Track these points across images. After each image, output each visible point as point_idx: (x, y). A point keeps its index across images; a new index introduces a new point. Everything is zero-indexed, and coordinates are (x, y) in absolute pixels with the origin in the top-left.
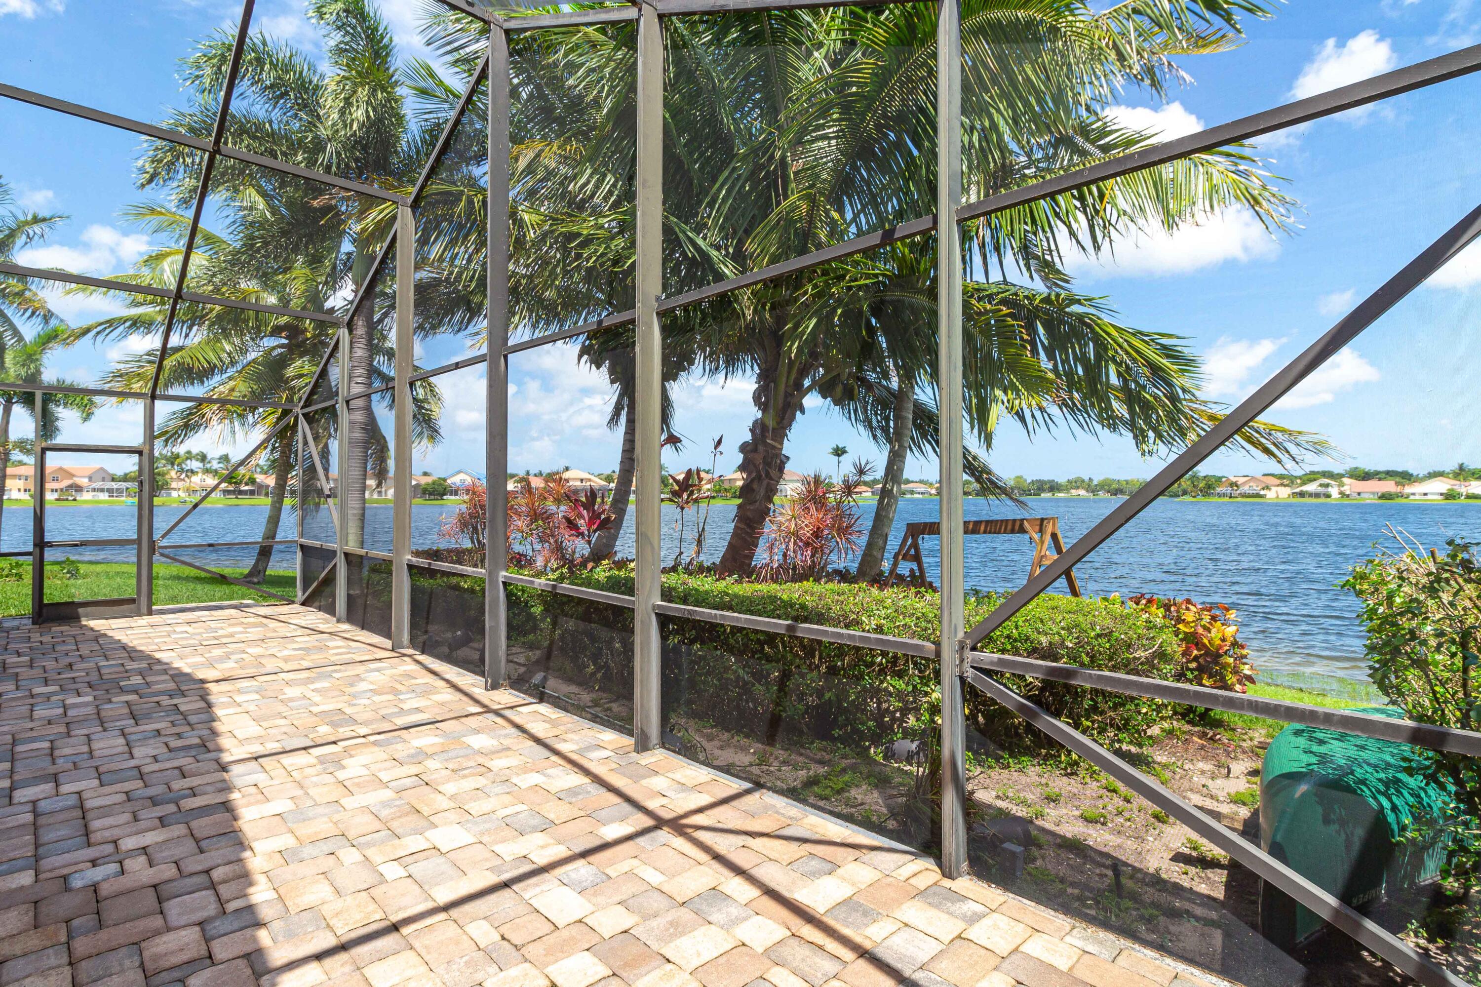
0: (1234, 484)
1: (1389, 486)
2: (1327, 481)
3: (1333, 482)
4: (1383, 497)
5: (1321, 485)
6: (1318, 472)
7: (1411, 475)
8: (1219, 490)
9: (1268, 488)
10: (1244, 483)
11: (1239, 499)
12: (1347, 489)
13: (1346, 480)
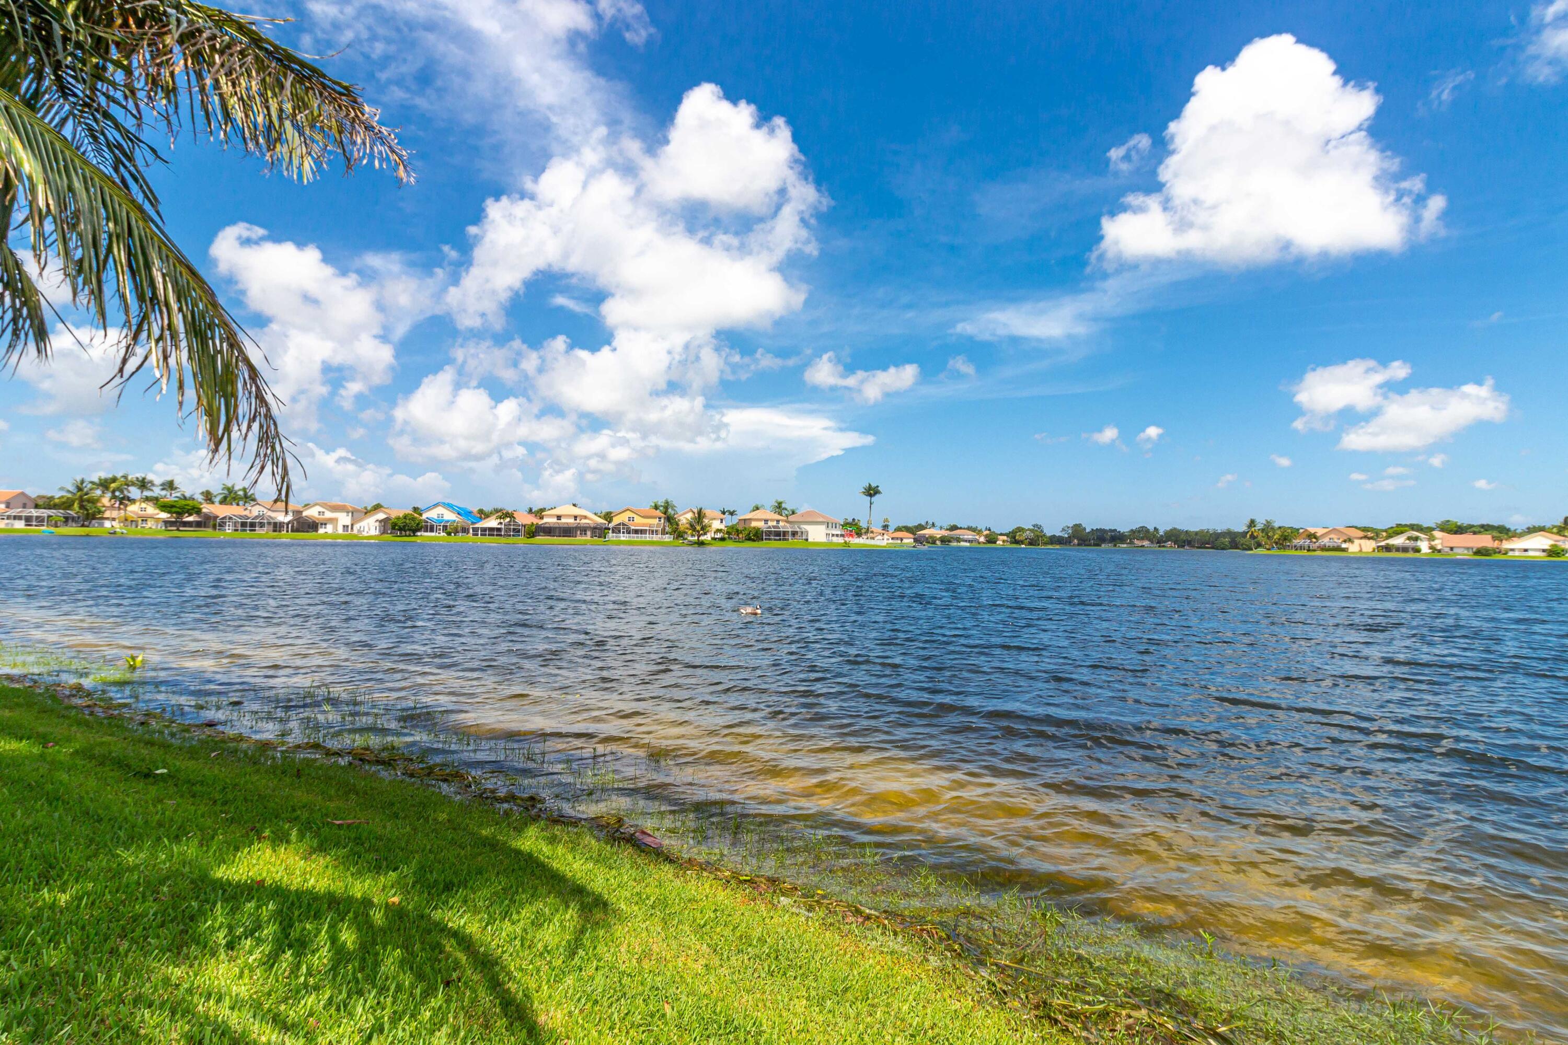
0: (1312, 536)
1: (1485, 541)
2: (1416, 534)
3: (1422, 536)
4: (1479, 552)
5: (1409, 538)
6: (1406, 525)
7: (1508, 530)
8: (1296, 542)
9: (1350, 540)
10: (1323, 535)
11: (1319, 553)
12: (1438, 544)
13: (1437, 534)
